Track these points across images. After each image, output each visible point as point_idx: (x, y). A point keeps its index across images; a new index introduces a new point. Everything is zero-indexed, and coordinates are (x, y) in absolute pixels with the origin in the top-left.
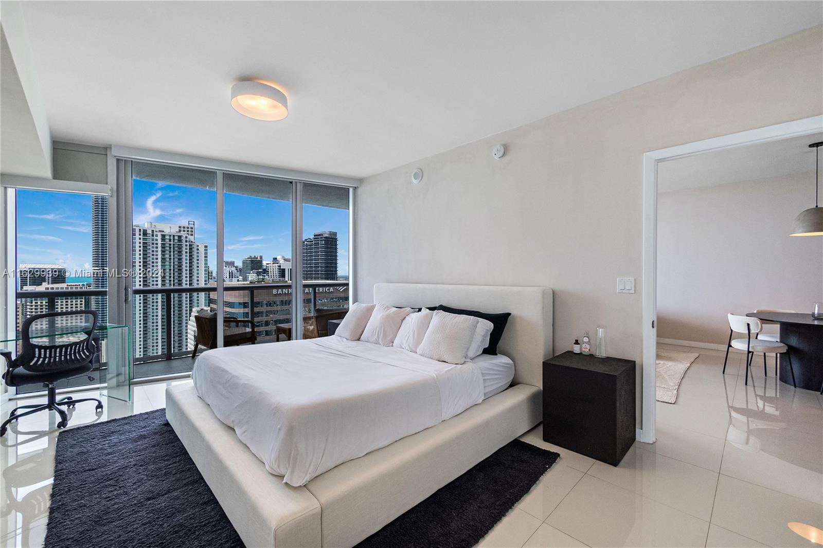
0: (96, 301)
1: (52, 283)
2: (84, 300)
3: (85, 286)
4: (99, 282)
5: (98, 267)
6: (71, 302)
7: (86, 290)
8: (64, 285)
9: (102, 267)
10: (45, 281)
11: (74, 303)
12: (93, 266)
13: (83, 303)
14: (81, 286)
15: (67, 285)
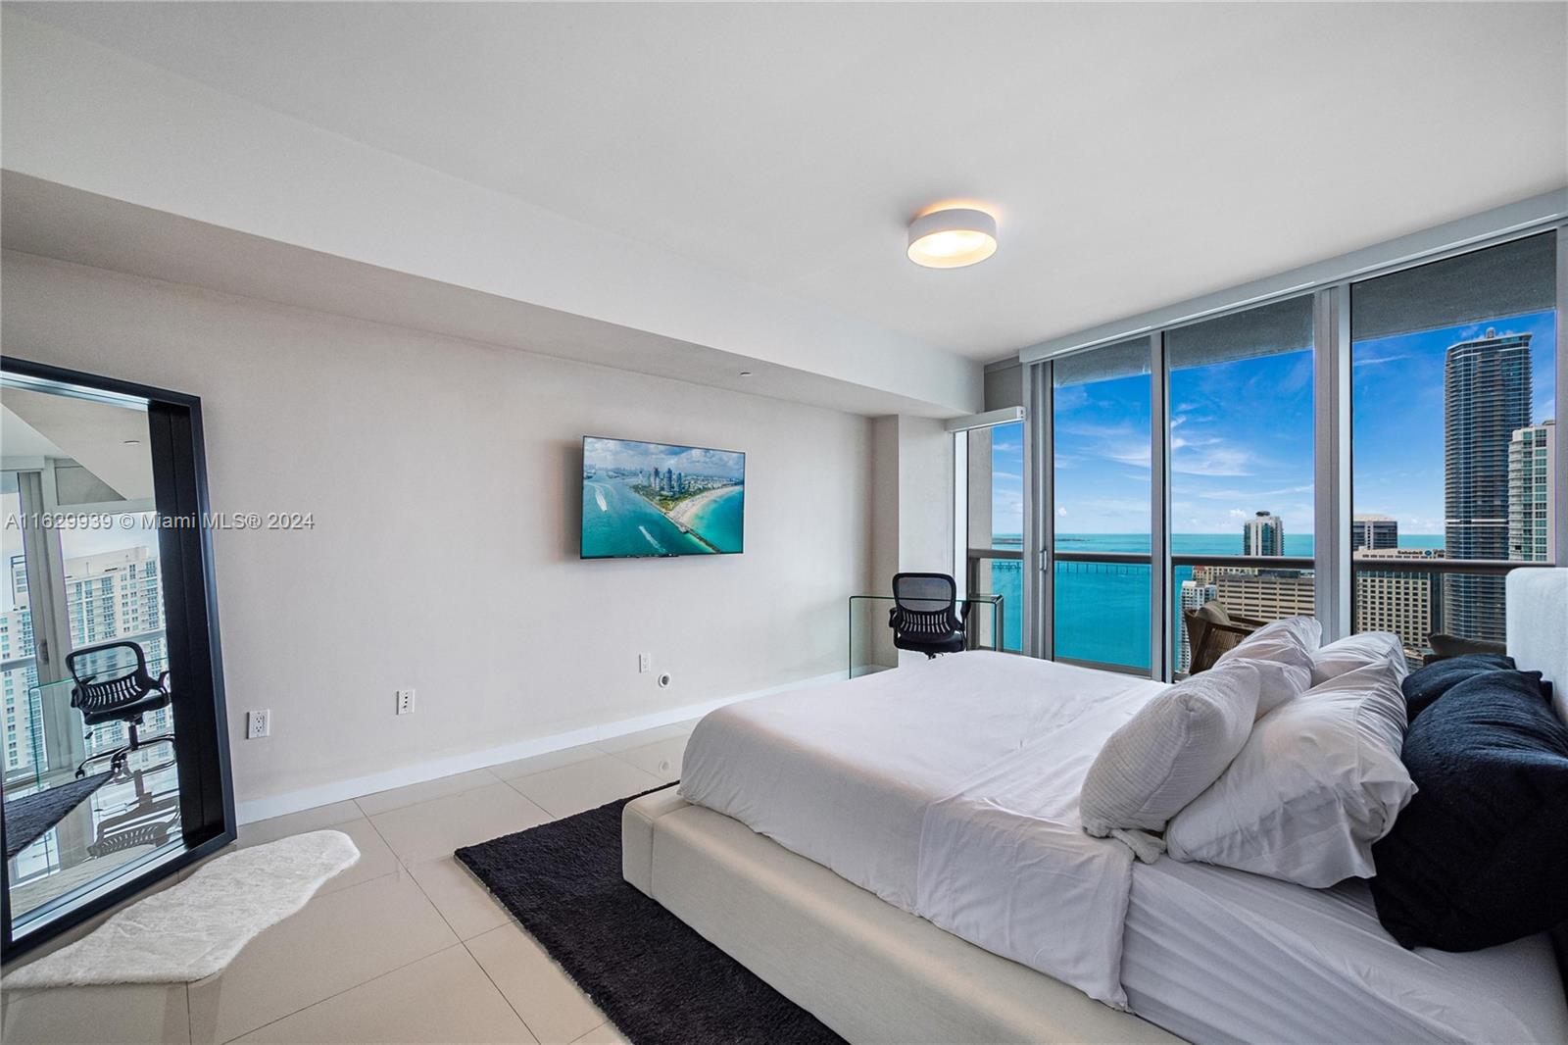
0: (1452, 586)
1: (1375, 547)
2: (1429, 582)
3: (1432, 555)
4: (1461, 548)
5: (1456, 517)
6: (1406, 583)
7: (1432, 560)
8: (1393, 552)
9: (1465, 517)
10: (1363, 544)
11: (1411, 586)
12: (1448, 517)
13: (1428, 586)
14: (1424, 555)
15: (1399, 552)
